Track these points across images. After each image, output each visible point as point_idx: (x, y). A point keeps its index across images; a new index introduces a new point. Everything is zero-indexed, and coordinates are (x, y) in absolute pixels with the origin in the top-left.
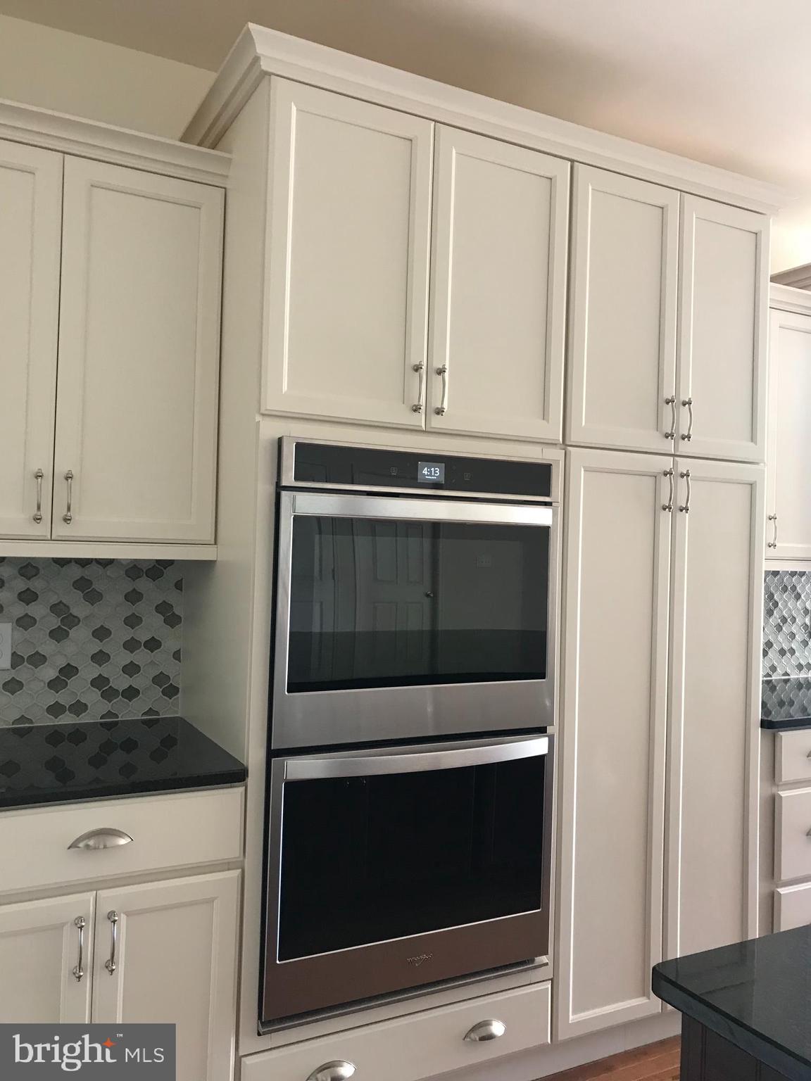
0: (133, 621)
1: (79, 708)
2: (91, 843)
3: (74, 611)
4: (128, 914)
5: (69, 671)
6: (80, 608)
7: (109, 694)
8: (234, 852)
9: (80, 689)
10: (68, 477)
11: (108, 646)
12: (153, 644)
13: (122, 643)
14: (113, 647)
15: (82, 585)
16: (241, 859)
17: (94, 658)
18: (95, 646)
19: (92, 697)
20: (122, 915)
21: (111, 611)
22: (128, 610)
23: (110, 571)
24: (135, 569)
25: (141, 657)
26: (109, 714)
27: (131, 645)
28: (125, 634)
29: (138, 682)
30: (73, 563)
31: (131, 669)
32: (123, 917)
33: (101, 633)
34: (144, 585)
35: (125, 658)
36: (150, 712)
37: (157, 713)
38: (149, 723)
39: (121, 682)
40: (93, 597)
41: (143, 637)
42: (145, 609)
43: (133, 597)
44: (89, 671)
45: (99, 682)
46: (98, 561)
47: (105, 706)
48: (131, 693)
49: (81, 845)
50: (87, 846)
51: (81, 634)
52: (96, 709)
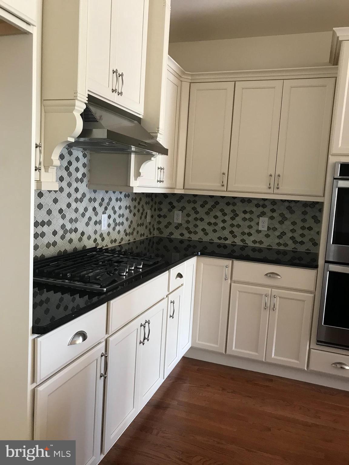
0: (304, 220)
1: (286, 245)
2: (271, 275)
3: (286, 216)
4: (280, 297)
5: (283, 233)
6: (288, 215)
7: (295, 242)
8: (312, 289)
9: (286, 239)
10: (279, 176)
11: (295, 227)
12: (310, 229)
13: (300, 227)
14: (297, 228)
15: (289, 208)
16: (314, 291)
17: (291, 231)
18: (292, 227)
19: (290, 242)
20: (278, 297)
21: (297, 217)
22: (303, 217)
23: (298, 204)
24: (306, 204)
25: (306, 232)
26: (295, 248)
27: (303, 228)
28: (302, 224)
29: (304, 239)
30: (287, 201)
31: (302, 235)
32: (278, 298)
33: (294, 223)
34: (308, 209)
35: (300, 232)
36: (308, 249)
37: (310, 250)
38: (308, 253)
39: (299, 239)
40: (292, 212)
41: (307, 225)
42: (308, 217)
43: (305, 213)
44: (290, 235)
45: (292, 238)
46: (294, 201)
47: (293, 246)
48: (302, 243)
49: (269, 275)
50: (270, 276)
51: (287, 223)
52: (291, 246)
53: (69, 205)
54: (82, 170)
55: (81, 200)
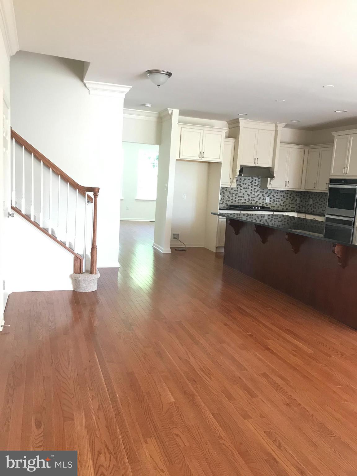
53: (251, 193)
54: (257, 183)
55: (257, 192)
